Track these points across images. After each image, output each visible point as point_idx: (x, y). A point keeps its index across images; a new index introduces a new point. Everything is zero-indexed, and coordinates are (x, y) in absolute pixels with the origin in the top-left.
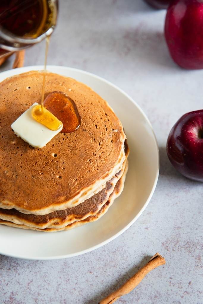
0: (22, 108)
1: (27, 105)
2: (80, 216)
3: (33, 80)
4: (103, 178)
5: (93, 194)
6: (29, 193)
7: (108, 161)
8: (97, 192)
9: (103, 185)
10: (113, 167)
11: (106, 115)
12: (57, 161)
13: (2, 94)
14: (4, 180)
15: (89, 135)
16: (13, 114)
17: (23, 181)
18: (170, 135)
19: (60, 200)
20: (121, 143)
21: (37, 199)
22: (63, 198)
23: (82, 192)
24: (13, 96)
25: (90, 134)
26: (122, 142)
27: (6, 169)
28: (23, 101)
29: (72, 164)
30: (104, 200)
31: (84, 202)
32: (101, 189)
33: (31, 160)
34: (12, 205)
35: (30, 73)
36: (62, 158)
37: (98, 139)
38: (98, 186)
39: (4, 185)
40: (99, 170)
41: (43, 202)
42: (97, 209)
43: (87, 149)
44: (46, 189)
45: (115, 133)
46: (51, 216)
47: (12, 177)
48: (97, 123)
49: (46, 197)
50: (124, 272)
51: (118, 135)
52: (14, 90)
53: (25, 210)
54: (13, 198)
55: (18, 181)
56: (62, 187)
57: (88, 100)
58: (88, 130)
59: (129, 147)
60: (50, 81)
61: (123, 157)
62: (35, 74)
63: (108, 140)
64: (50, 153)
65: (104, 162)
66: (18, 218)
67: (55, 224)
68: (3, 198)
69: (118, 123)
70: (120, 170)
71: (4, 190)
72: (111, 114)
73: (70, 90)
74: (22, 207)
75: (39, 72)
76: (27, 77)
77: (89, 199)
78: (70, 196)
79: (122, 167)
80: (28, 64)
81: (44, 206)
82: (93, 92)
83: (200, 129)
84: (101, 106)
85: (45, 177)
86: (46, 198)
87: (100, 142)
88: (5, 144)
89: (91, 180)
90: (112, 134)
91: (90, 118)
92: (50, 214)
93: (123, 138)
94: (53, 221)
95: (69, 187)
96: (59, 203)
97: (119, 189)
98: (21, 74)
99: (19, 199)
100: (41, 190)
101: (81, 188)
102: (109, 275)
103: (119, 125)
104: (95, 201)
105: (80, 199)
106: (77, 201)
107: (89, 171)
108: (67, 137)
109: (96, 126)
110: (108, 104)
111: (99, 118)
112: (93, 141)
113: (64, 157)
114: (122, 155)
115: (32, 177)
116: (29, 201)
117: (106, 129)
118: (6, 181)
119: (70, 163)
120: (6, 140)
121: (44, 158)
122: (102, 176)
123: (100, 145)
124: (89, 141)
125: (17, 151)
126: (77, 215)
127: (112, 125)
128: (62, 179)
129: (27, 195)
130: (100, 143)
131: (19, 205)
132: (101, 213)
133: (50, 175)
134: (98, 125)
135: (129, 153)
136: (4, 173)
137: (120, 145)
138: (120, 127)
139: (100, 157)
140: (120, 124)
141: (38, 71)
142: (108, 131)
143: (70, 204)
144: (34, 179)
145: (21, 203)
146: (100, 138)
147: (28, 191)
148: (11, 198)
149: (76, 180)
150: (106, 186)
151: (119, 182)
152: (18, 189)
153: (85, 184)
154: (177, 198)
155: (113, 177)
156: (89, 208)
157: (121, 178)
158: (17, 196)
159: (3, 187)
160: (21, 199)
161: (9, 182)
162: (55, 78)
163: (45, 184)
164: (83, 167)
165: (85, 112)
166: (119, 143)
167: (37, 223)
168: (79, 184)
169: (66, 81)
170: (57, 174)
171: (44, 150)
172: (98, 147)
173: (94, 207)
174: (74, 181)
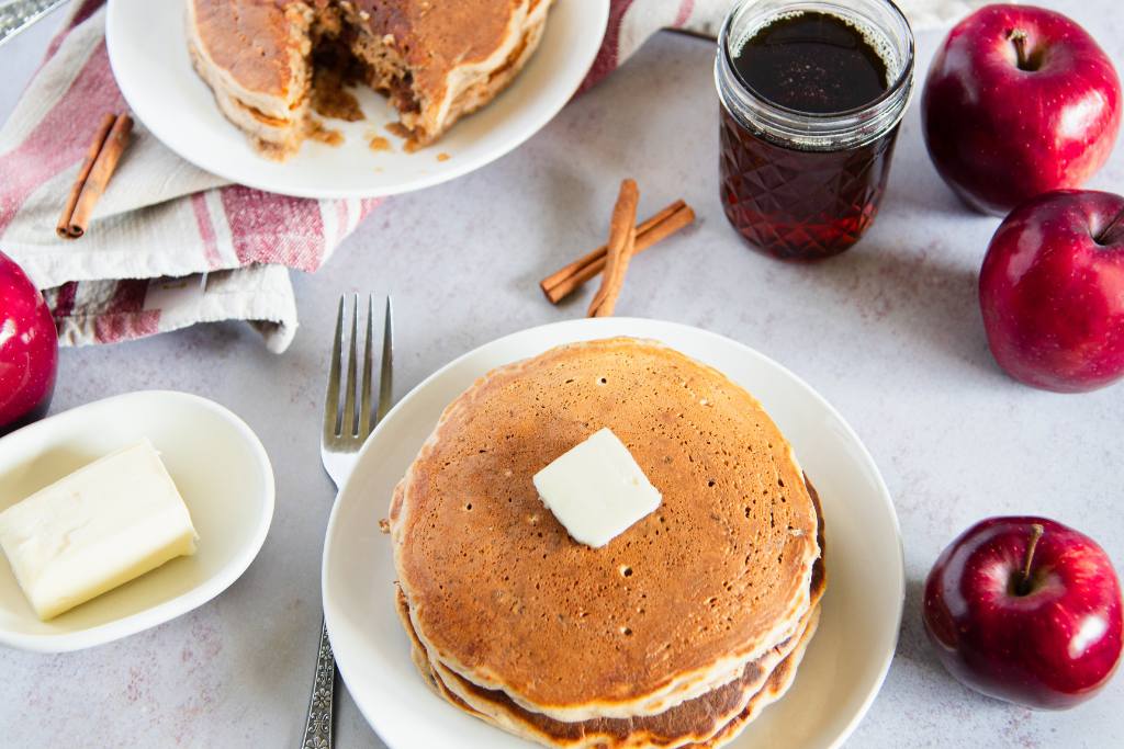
0: (574, 433)
1: (587, 425)
2: (665, 739)
3: (616, 361)
4: (738, 654)
5: (707, 690)
6: (545, 657)
7: (761, 609)
8: (717, 686)
9: (736, 671)
10: (769, 629)
11: (781, 483)
12: (629, 590)
13: (534, 385)
14: (491, 614)
15: (725, 533)
16: (548, 444)
17: (536, 625)
18: (936, 565)
19: (617, 693)
20: (804, 567)
21: (560, 679)
22: (624, 689)
23: (676, 682)
24: (560, 395)
25: (728, 529)
26: (806, 564)
27: (501, 586)
28: (579, 413)
29: (666, 604)
30: (733, 708)
31: (681, 706)
32: (731, 680)
33: (566, 575)
34: (498, 682)
35: (615, 343)
36: (643, 582)
37: (746, 547)
38: (722, 671)
39: (488, 627)
40: (732, 630)
41: (575, 690)
42: (710, 729)
43: (711, 569)
44: (588, 656)
45: (792, 539)
46: (591, 727)
47: (512, 609)
48: (751, 505)
49: (584, 677)
51: (799, 543)
52: (566, 380)
53: (526, 700)
54: (503, 664)
55: (523, 622)
56: (629, 659)
57: (744, 436)
58: (725, 520)
60: (658, 373)
61: (799, 608)
62: (626, 346)
63: (770, 553)
64: (616, 563)
65: (749, 610)
66: (511, 715)
67: (597, 746)
68: (480, 658)
69: (808, 512)
70: (788, 636)
71: (486, 640)
72: (793, 481)
73: (703, 402)
74: (519, 692)
75: (638, 342)
76: (603, 351)
77: (696, 699)
78: (645, 688)
79: (797, 629)
80: (624, 312)
81: (575, 701)
82: (762, 414)
83: (1016, 570)
84: (773, 460)
85: (590, 628)
86: (584, 680)
87: (750, 555)
88: (513, 521)
89: (706, 654)
90: (783, 538)
91: (736, 487)
92: (589, 721)
93: (812, 555)
94: (594, 739)
95: (646, 663)
96: (614, 699)
97: (781, 681)
98: (592, 342)
99: (517, 670)
100: (575, 656)
101: (676, 671)
103: (808, 515)
104: (709, 707)
105: (666, 699)
106: (659, 704)
108: (667, 529)
109: (748, 510)
110: (793, 456)
111: (762, 491)
112: (731, 550)
113: (649, 581)
114: (801, 599)
115: (560, 620)
116: (540, 680)
117: (773, 521)
118: (496, 616)
119: (661, 601)
120: (517, 510)
121: (600, 573)
122: (735, 648)
123: (746, 562)
124: (722, 549)
125: (536, 543)
126: (658, 733)
127: (791, 514)
128: (633, 638)
129: (537, 664)
130: (748, 558)
131: (515, 687)
132: (722, 737)
133: (605, 623)
134: (753, 509)
135: (822, 591)
136: (493, 595)
137: (800, 572)
138: (810, 524)
139: (741, 598)
140: (810, 513)
141: (637, 339)
142: (776, 528)
143: (642, 707)
144: (564, 624)
145: (520, 680)
146: (751, 545)
147: (543, 655)
148: (498, 663)
149: (668, 647)
150: (744, 673)
151: (785, 663)
152: (520, 644)
153: (689, 662)
154: (932, 728)
155: (768, 653)
156: (691, 722)
157: (788, 656)
158: (513, 659)
159: (485, 631)
160: (521, 670)
161: (502, 622)
162: (673, 364)
163: (587, 643)
164: (690, 615)
165: (728, 469)
166: (797, 566)
167: (555, 736)
168: (672, 660)
169: (698, 375)
170: (622, 623)
171: (602, 553)
172: (741, 568)
173: (703, 723)
174: (662, 647)
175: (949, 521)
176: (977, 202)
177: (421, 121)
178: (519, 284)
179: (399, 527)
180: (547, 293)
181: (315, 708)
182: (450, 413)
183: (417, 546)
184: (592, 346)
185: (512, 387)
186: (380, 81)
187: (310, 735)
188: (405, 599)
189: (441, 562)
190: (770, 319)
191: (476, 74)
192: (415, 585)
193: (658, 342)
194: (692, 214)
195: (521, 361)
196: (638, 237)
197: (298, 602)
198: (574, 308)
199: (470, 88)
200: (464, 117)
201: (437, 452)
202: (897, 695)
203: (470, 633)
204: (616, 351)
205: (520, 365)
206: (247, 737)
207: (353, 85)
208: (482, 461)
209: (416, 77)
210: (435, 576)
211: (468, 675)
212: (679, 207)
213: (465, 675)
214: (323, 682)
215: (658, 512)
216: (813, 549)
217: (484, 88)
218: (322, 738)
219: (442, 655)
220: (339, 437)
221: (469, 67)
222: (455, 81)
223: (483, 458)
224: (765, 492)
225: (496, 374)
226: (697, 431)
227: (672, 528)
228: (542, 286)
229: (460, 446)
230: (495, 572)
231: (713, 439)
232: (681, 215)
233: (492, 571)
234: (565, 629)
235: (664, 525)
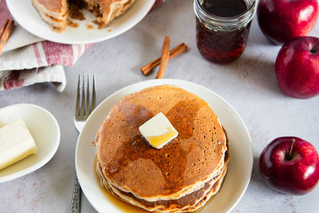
1: (155, 112)
2: (181, 207)
3: (164, 92)
4: (202, 180)
5: (193, 191)
7: (209, 166)
8: (196, 190)
9: (202, 185)
10: (212, 172)
11: (215, 128)
12: (169, 161)
13: (139, 100)
14: (127, 169)
15: (198, 144)
16: (143, 118)
17: (140, 173)
18: (263, 152)
20: (222, 153)
21: (148, 189)
22: (168, 191)
23: (183, 189)
24: (147, 103)
25: (199, 142)
26: (223, 152)
27: (130, 161)
28: (152, 109)
29: (180, 165)
30: (201, 197)
31: (185, 196)
32: (200, 188)
34: (130, 190)
35: (163, 87)
36: (173, 159)
37: (204, 147)
38: (198, 185)
39: (126, 173)
40: (200, 173)
41: (152, 192)
42: (194, 203)
43: (194, 155)
44: (157, 181)
45: (218, 145)
46: (158, 203)
47: (133, 168)
48: (206, 135)
51: (221, 146)
52: (148, 98)
53: (138, 195)
54: (131, 185)
55: (137, 172)
56: (169, 182)
57: (203, 114)
58: (198, 139)
59: (229, 156)
60: (177, 95)
61: (221, 165)
62: (167, 87)
63: (212, 149)
64: (165, 153)
65: (206, 167)
66: (134, 200)
67: (160, 209)
68: (124, 183)
69: (223, 137)
70: (218, 174)
71: (125, 177)
72: (219, 128)
73: (191, 104)
74: (136, 193)
75: (171, 86)
76: (160, 89)
77: (190, 194)
79: (220, 172)
80: (167, 77)
81: (153, 195)
82: (209, 107)
83: (287, 153)
84: (212, 121)
85: (157, 173)
86: (156, 189)
88: (133, 141)
89: (192, 180)
90: (216, 145)
91: (201, 130)
92: (157, 201)
93: (224, 150)
94: (159, 207)
95: (174, 183)
96: (165, 194)
97: (216, 188)
100: (153, 182)
101: (184, 186)
103: (223, 138)
104: (194, 197)
105: (181, 194)
106: (179, 196)
107: (192, 173)
109: (205, 136)
110: (218, 120)
111: (209, 130)
112: (200, 149)
114: (221, 163)
115: (148, 171)
116: (142, 189)
117: (212, 140)
121: (160, 156)
123: (204, 152)
124: (197, 148)
125: (140, 148)
126: (178, 205)
127: (218, 138)
128: (170, 176)
129: (141, 184)
130: (205, 151)
132: (198, 206)
133: (162, 172)
134: (206, 136)
135: (228, 161)
136: (127, 164)
137: (221, 155)
138: (224, 140)
139: (203, 163)
140: (224, 137)
141: (170, 85)
142: (213, 142)
143: (173, 197)
145: (136, 189)
146: (206, 147)
147: (143, 181)
148: (129, 184)
150: (204, 186)
151: (217, 183)
152: (136, 178)
153: (187, 183)
154: (262, 202)
155: (211, 180)
156: (188, 201)
157: (218, 180)
158: (134, 183)
159: (125, 175)
160: (136, 186)
161: (130, 172)
162: (181, 93)
163: (156, 178)
164: (188, 169)
165: (198, 124)
166: (220, 153)
167: (147, 206)
168: (182, 182)
169: (189, 96)
170: (167, 172)
171: (160, 150)
172: (203, 154)
173: (192, 201)
174: (179, 179)
175: (267, 139)
176: (274, 41)
177: (103, 20)
178: (134, 70)
179: (98, 144)
180: (142, 72)
181: (74, 199)
182: (114, 109)
183: (104, 149)
184: (157, 87)
185: (132, 100)
186: (90, 7)
187: (73, 207)
188: (101, 166)
189: (111, 154)
190: (211, 78)
191: (119, 5)
192: (104, 161)
193: (177, 86)
194: (186, 47)
195: (135, 93)
196: (171, 54)
197: (68, 168)
198: (151, 76)
199: (118, 9)
200: (116, 18)
201: (110, 120)
202: (251, 192)
203: (121, 175)
205: (135, 94)
206: (54, 208)
207: (81, 9)
208: (123, 123)
209: (101, 6)
210: (110, 158)
211: (120, 188)
212: (183, 45)
213: (119, 188)
214: (76, 192)
215: (177, 137)
216: (225, 148)
217: (122, 9)
218: (76, 208)
219: (112, 182)
220: (80, 117)
221: (117, 3)
222: (113, 7)
224: (210, 131)
225: (127, 97)
226: (189, 113)
227: (182, 142)
228: (141, 70)
229: (117, 119)
230: (128, 157)
231: (193, 115)
232: (183, 47)
233: (127, 157)
234: (149, 173)
235: (179, 142)
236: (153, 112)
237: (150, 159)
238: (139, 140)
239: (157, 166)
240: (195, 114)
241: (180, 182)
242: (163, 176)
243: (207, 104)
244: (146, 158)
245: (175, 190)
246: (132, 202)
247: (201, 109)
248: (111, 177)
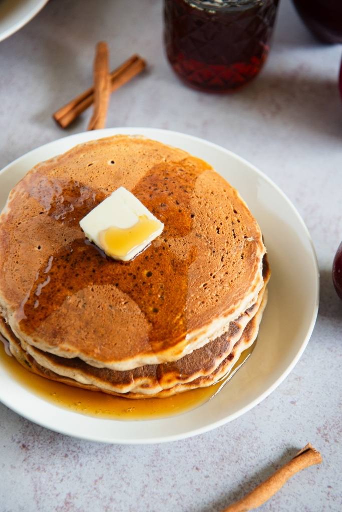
0: (99, 195)
1: (107, 189)
2: (185, 376)
3: (118, 149)
4: (225, 315)
5: (208, 341)
6: (104, 332)
7: (235, 287)
8: (214, 338)
9: (224, 328)
10: (242, 299)
11: (235, 212)
12: (151, 285)
13: (68, 170)
14: (64, 310)
15: (206, 244)
17: (95, 313)
18: (339, 250)
19: (153, 348)
20: (257, 259)
21: (116, 344)
22: (158, 345)
23: (189, 337)
24: (86, 174)
25: (207, 242)
26: (259, 257)
27: (68, 293)
28: (100, 184)
30: (225, 351)
31: (192, 354)
32: (221, 334)
34: (76, 352)
35: (115, 139)
36: (159, 279)
37: (220, 251)
38: (217, 327)
39: (64, 318)
40: (219, 302)
41: (125, 349)
42: (212, 366)
43: (201, 266)
44: (131, 328)
45: (248, 243)
46: (136, 374)
47: (77, 306)
48: (219, 226)
49: (130, 341)
50: (252, 473)
51: (253, 246)
52: (88, 165)
53: (95, 360)
54: (77, 340)
55: (86, 313)
57: (207, 187)
58: (205, 236)
59: (270, 267)
60: (147, 154)
61: (259, 283)
62: (123, 140)
63: (236, 253)
64: (141, 270)
65: (228, 288)
66: (84, 374)
67: (142, 386)
68: (61, 339)
69: (255, 227)
70: (253, 303)
71: (63, 327)
72: (243, 210)
73: (178, 169)
74: (90, 355)
75: (130, 137)
76: (109, 144)
77: (201, 348)
79: (258, 299)
80: (113, 125)
81: (127, 357)
82: (215, 174)
84: (228, 198)
85: (130, 310)
86: (131, 343)
87: (224, 256)
89: (205, 317)
90: (242, 244)
91: (208, 215)
92: (136, 369)
93: (261, 251)
94: (140, 382)
95: (169, 328)
96: (151, 352)
97: (251, 335)
99: (87, 343)
100: (123, 329)
101: (188, 330)
102: (228, 475)
103: (255, 229)
104: (209, 352)
105: (187, 347)
106: (181, 351)
107: (203, 303)
108: (170, 246)
109: (218, 229)
110: (239, 195)
111: (224, 217)
112: (211, 254)
114: (258, 280)
115: (110, 308)
116: (102, 347)
117: (234, 235)
118: (68, 312)
120: (70, 246)
122: (223, 312)
123: (222, 260)
124: (205, 253)
125: (87, 264)
126: (180, 373)
127: (244, 229)
128: (159, 314)
129: (99, 337)
130: (223, 258)
131: (86, 352)
132: (218, 373)
133: (139, 306)
134: (221, 228)
135: (269, 277)
136: (64, 299)
137: (255, 263)
138: (257, 234)
139: (222, 282)
140: (257, 228)
141: (129, 135)
142: (237, 238)
143: (170, 355)
144: (113, 310)
145: (89, 348)
146: (223, 250)
147: (102, 331)
148: (74, 340)
149: (181, 316)
150: (229, 329)
151: (251, 323)
152: (86, 327)
153: (196, 324)
155: (242, 315)
156: (200, 363)
157: (254, 318)
158: (83, 336)
159: (62, 322)
160: (89, 342)
161: (72, 314)
162: (154, 148)
163: (130, 320)
164: (192, 296)
165: (202, 206)
166: (254, 259)
167: (115, 383)
168: (185, 324)
169: (172, 154)
170: (150, 305)
171: (131, 265)
172: (220, 263)
173: (207, 363)
174: (178, 317)
178: (38, 119)
180: (58, 123)
182: (14, 194)
183: (8, 275)
184: (101, 142)
185: (53, 172)
189: (26, 283)
190: (205, 124)
192: (11, 300)
193: (142, 136)
194: (144, 64)
195: (56, 157)
196: (114, 80)
198: (79, 128)
201: (11, 217)
202: (320, 338)
203: (52, 324)
204: (117, 143)
205: (56, 160)
208: (42, 218)
210: (24, 293)
212: (135, 59)
213: (52, 352)
215: (162, 235)
216: (262, 248)
219: (35, 341)
223: (43, 217)
224: (227, 218)
225: (40, 166)
226: (178, 186)
227: (173, 244)
228: (54, 118)
229: (26, 212)
230: (63, 285)
231: (188, 190)
232: (137, 65)
233: (60, 285)
234: (114, 313)
235: (167, 244)
236: (103, 191)
237: (111, 283)
238: (81, 249)
239: (128, 297)
240: (190, 187)
241: (181, 323)
242: (143, 315)
243: (210, 168)
244: (102, 283)
245: (171, 340)
246: (81, 379)
247: (201, 177)
248: (31, 330)
